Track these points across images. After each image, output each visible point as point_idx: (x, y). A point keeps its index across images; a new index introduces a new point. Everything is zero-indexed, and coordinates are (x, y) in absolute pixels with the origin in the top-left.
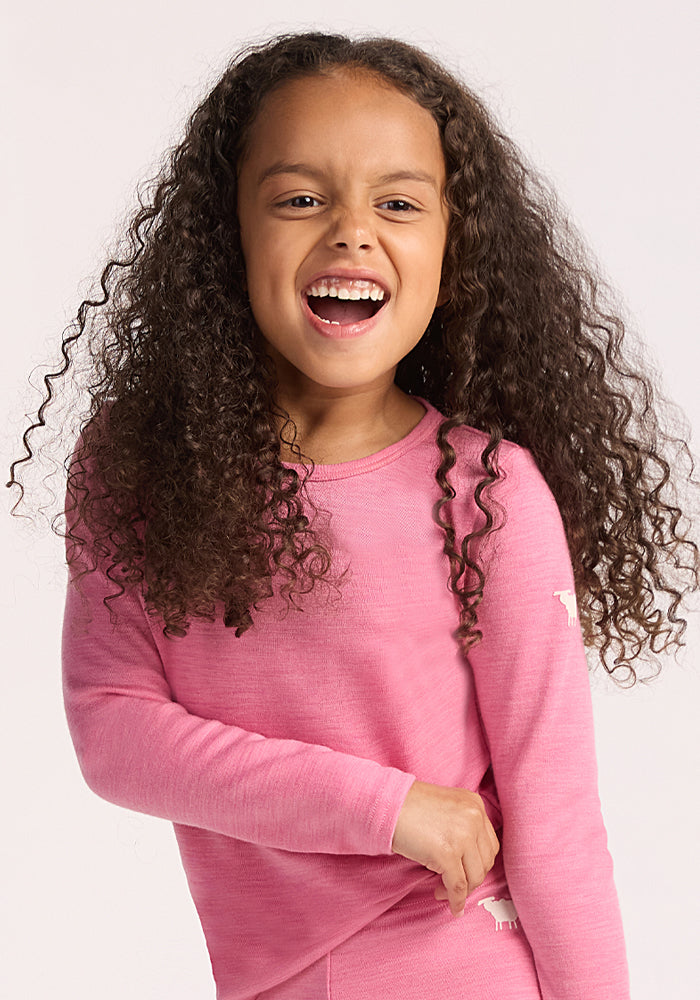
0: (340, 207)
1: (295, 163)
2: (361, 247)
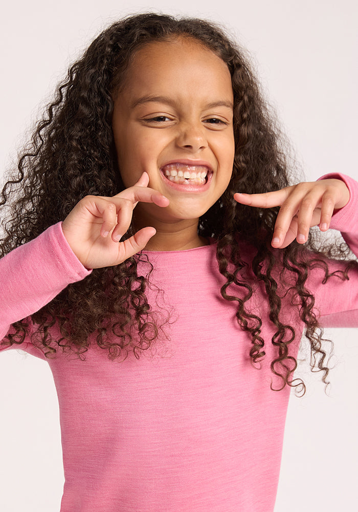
0: (185, 123)
1: (158, 96)
2: (201, 148)
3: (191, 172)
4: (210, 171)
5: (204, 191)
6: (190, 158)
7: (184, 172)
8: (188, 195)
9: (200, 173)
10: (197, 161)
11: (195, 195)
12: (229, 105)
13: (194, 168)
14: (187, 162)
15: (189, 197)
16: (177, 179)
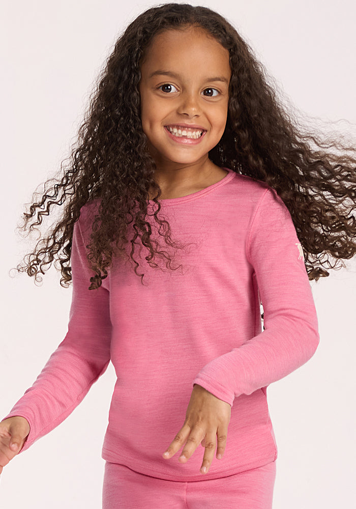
2: (196, 115)
3: (187, 131)
4: (204, 131)
5: (196, 144)
6: (187, 122)
7: (182, 131)
8: (185, 146)
9: (194, 133)
10: (192, 125)
11: (188, 146)
12: (224, 80)
13: (190, 129)
14: (184, 125)
15: (184, 148)
16: (177, 135)
